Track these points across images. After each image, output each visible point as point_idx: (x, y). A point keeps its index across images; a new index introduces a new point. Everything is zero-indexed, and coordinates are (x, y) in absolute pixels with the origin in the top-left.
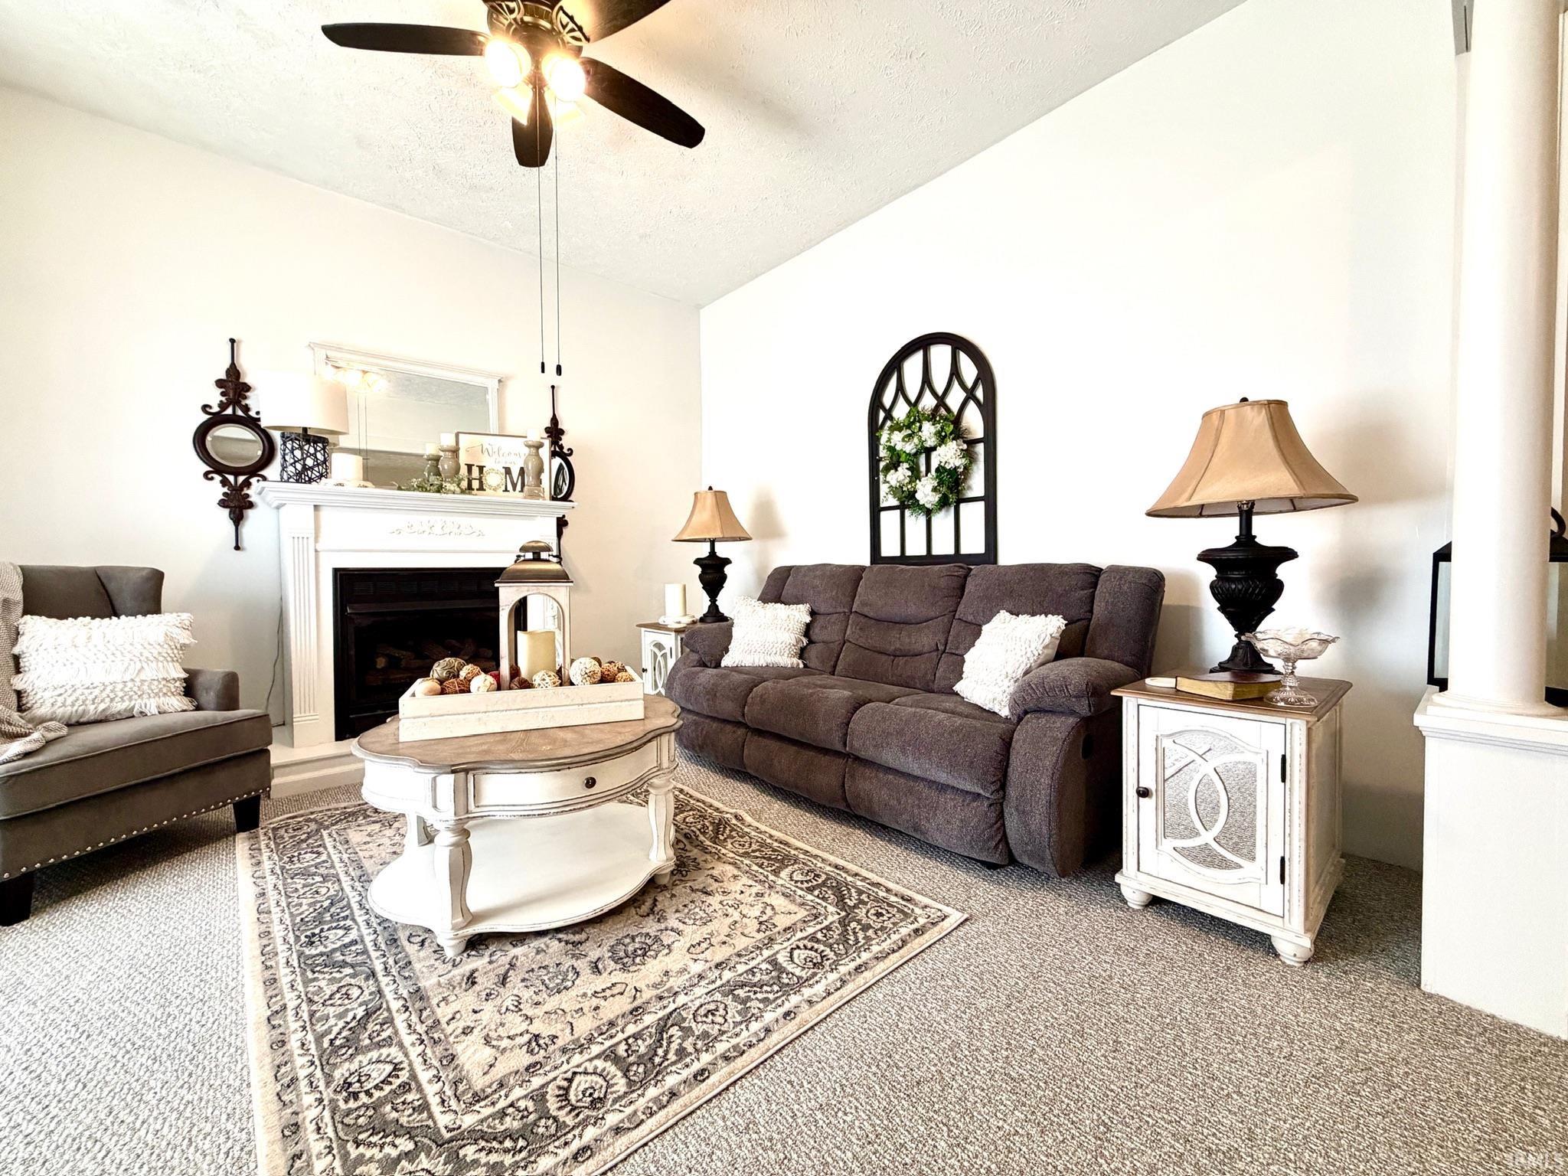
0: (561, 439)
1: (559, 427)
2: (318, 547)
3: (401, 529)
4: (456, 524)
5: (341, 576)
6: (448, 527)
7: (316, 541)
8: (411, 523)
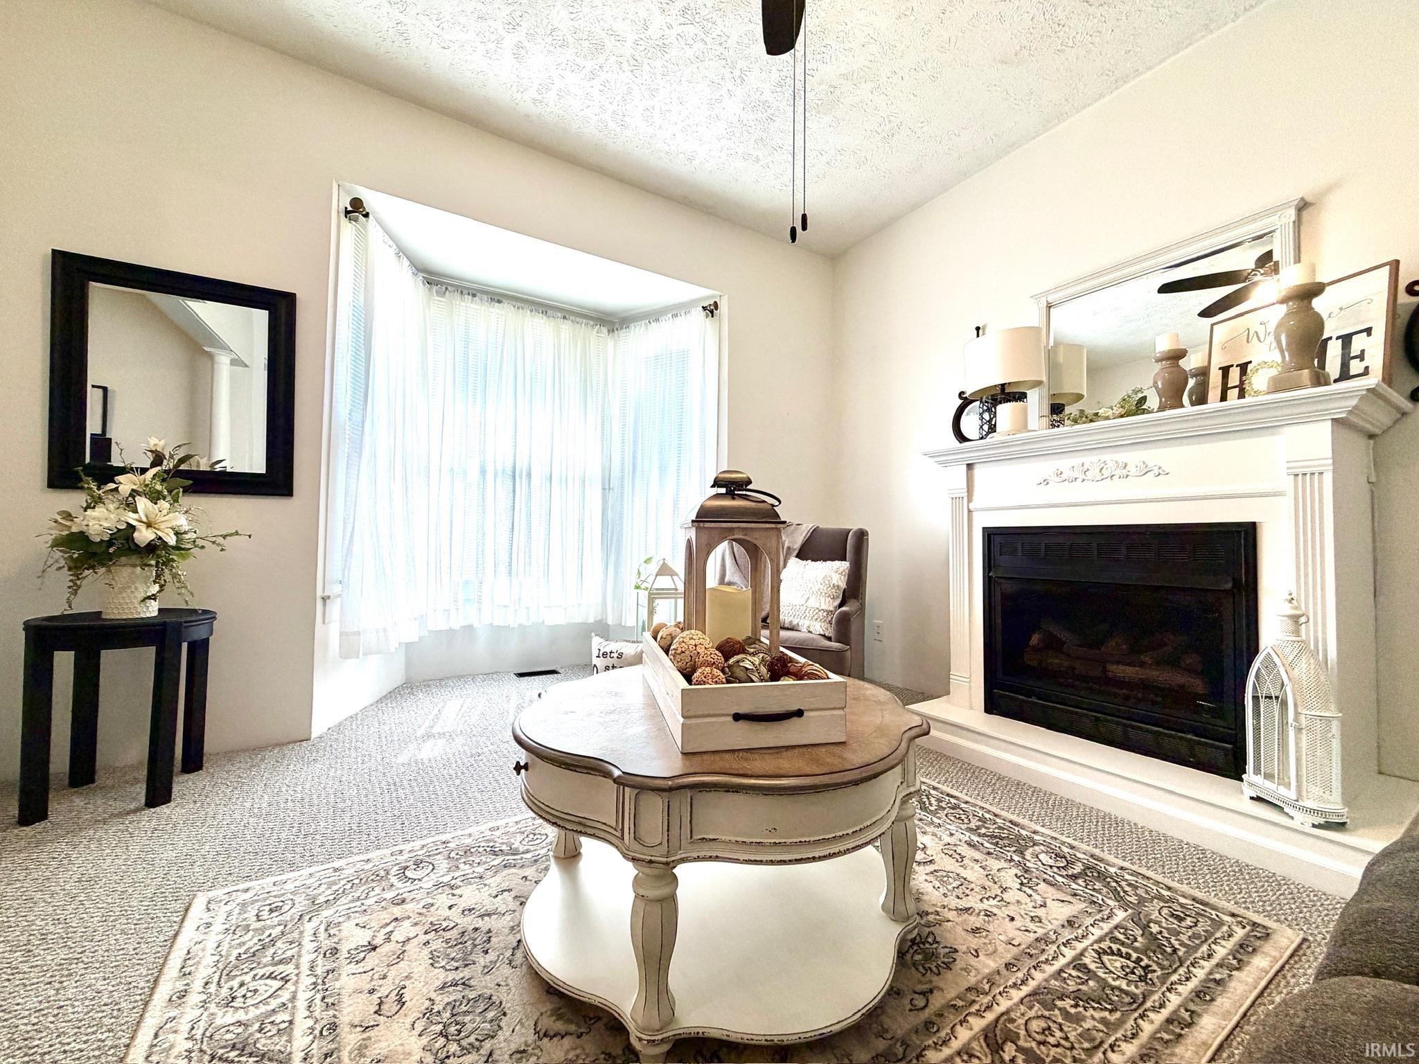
2: (972, 506)
3: (1048, 478)
4: (1121, 464)
5: (989, 536)
6: (1109, 469)
7: (970, 501)
8: (1061, 469)
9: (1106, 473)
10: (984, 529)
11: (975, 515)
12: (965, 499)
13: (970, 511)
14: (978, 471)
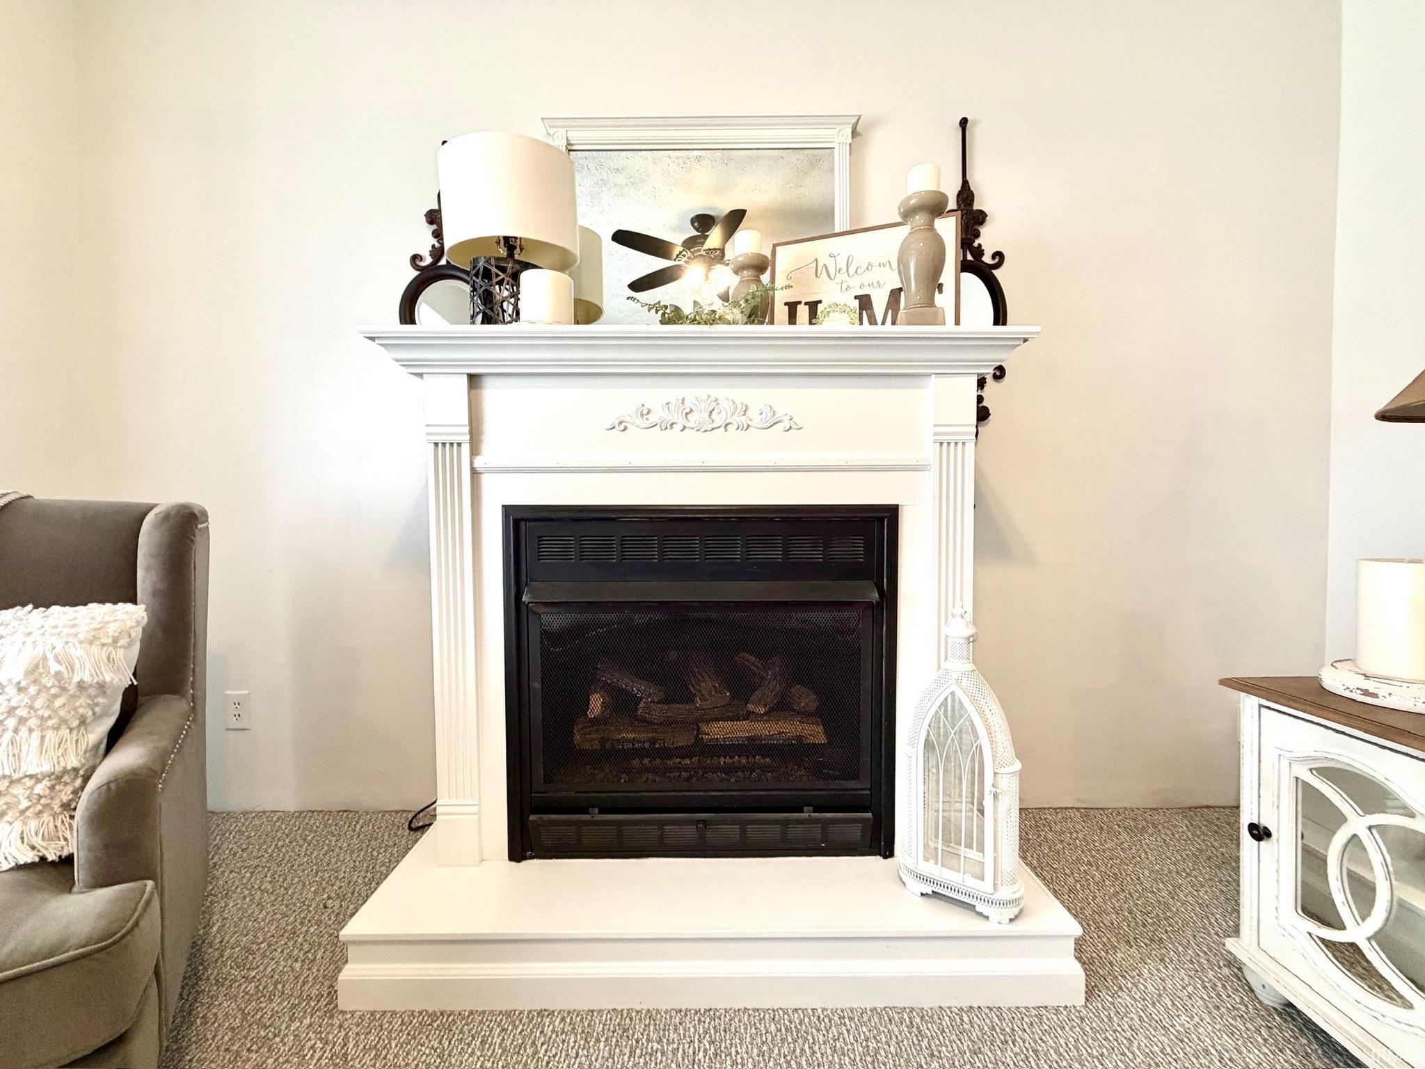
0: (977, 235)
1: (976, 207)
2: (479, 463)
3: (627, 419)
4: (739, 406)
5: (517, 522)
6: (723, 413)
7: (475, 451)
8: (647, 406)
9: (719, 420)
10: (508, 510)
11: (486, 480)
12: (466, 448)
13: (475, 473)
14: (491, 393)
